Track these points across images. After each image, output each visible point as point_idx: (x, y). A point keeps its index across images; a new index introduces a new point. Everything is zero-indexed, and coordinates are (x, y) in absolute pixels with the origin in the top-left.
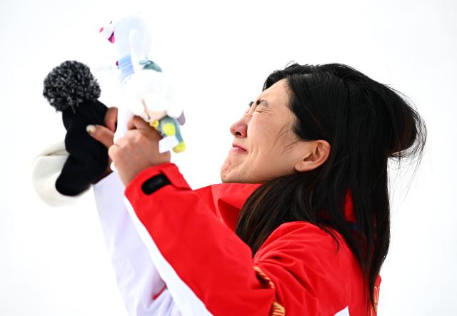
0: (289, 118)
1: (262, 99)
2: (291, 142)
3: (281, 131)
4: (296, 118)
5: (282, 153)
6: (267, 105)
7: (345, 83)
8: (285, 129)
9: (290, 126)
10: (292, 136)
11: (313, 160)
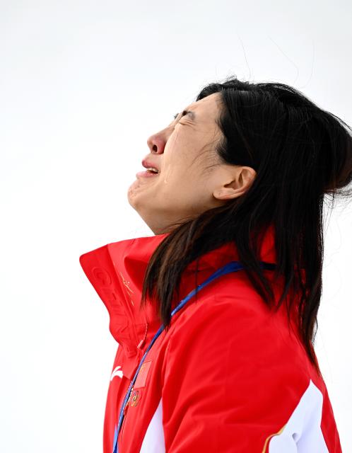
0: (215, 136)
1: (189, 110)
2: (212, 163)
3: (203, 149)
4: (223, 137)
5: (201, 174)
6: (193, 117)
7: (285, 107)
8: (208, 148)
9: (215, 145)
10: (215, 157)
11: (234, 188)
